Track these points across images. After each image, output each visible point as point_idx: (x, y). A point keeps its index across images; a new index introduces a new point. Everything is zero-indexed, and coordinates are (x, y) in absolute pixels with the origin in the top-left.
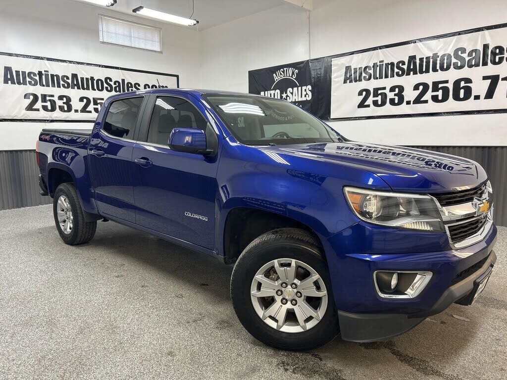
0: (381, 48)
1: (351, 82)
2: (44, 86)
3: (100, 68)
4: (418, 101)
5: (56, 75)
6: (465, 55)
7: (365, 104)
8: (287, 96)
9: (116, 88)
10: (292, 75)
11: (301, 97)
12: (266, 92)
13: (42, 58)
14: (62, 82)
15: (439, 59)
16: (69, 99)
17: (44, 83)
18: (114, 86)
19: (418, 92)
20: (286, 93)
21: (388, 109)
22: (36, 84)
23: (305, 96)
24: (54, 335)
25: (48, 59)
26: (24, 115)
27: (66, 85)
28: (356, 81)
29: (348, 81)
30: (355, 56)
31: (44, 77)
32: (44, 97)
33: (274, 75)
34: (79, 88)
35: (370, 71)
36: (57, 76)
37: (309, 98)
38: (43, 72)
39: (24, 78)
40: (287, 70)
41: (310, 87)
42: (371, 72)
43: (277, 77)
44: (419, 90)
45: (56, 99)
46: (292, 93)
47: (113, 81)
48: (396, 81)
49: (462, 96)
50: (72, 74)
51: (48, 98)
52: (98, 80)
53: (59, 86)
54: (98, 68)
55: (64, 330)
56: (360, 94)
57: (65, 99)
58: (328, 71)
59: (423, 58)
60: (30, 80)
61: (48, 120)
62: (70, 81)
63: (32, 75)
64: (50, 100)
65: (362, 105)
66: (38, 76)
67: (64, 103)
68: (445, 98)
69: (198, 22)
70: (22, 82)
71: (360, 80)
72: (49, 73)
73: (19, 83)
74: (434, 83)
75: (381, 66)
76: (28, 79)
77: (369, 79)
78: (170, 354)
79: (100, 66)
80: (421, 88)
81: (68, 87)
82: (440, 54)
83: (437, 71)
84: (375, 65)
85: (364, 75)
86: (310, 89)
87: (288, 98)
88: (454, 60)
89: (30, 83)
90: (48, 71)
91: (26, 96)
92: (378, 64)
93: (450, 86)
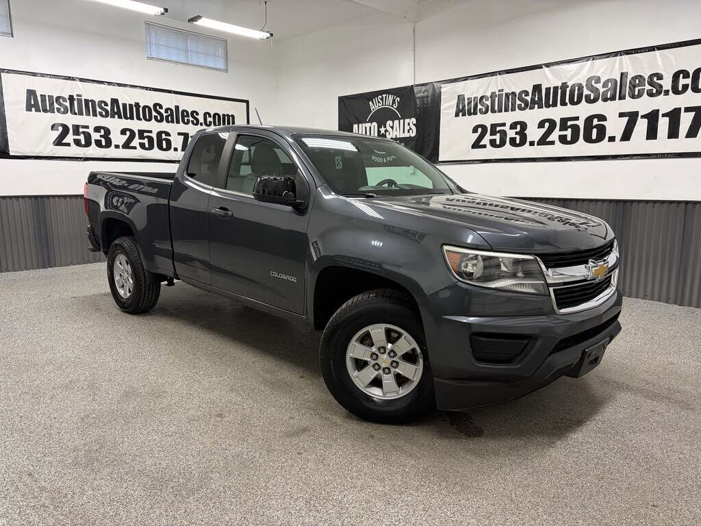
0: (500, 73)
1: (464, 115)
2: (76, 114)
3: (148, 91)
4: (543, 141)
5: (91, 101)
6: (599, 86)
7: (481, 144)
8: (386, 131)
9: (167, 117)
10: (393, 104)
11: (404, 132)
12: (360, 125)
13: (73, 79)
14: (98, 110)
15: (568, 90)
16: (107, 132)
17: (76, 111)
18: (165, 115)
19: (543, 131)
20: (385, 127)
21: (508, 151)
22: (65, 112)
23: (409, 132)
24: (96, 397)
25: (82, 80)
26: (51, 151)
27: (104, 113)
28: (470, 114)
29: (461, 114)
30: (468, 82)
31: (76, 102)
32: (76, 129)
33: (371, 103)
34: (120, 117)
35: (487, 102)
36: (93, 102)
37: (413, 134)
38: (75, 97)
39: (52, 104)
40: (386, 97)
41: (414, 120)
42: (489, 103)
43: (374, 106)
44: (544, 127)
45: (91, 131)
46: (392, 127)
47: (164, 108)
48: (518, 116)
49: (594, 137)
50: (112, 99)
51: (81, 130)
52: (145, 107)
53: (95, 115)
54: (144, 91)
55: (108, 393)
56: (475, 130)
57: (102, 131)
58: (436, 100)
59: (550, 88)
60: (59, 107)
61: (81, 158)
62: (108, 108)
63: (61, 100)
64: (84, 133)
65: (476, 145)
66: (68, 101)
67: (101, 136)
68: (575, 139)
69: (272, 35)
70: (48, 109)
71: (475, 113)
72: (83, 98)
73: (45, 111)
74: (562, 120)
75: (500, 97)
76: (56, 106)
77: (486, 112)
78: (220, 415)
79: (147, 88)
80: (547, 125)
81: (107, 116)
82: (570, 84)
83: (566, 104)
84: (493, 95)
85: (479, 106)
86: (415, 122)
87: (387, 133)
88: (586, 92)
89: (58, 110)
90: (81, 96)
91: (53, 127)
92: (497, 93)
93: (581, 123)
